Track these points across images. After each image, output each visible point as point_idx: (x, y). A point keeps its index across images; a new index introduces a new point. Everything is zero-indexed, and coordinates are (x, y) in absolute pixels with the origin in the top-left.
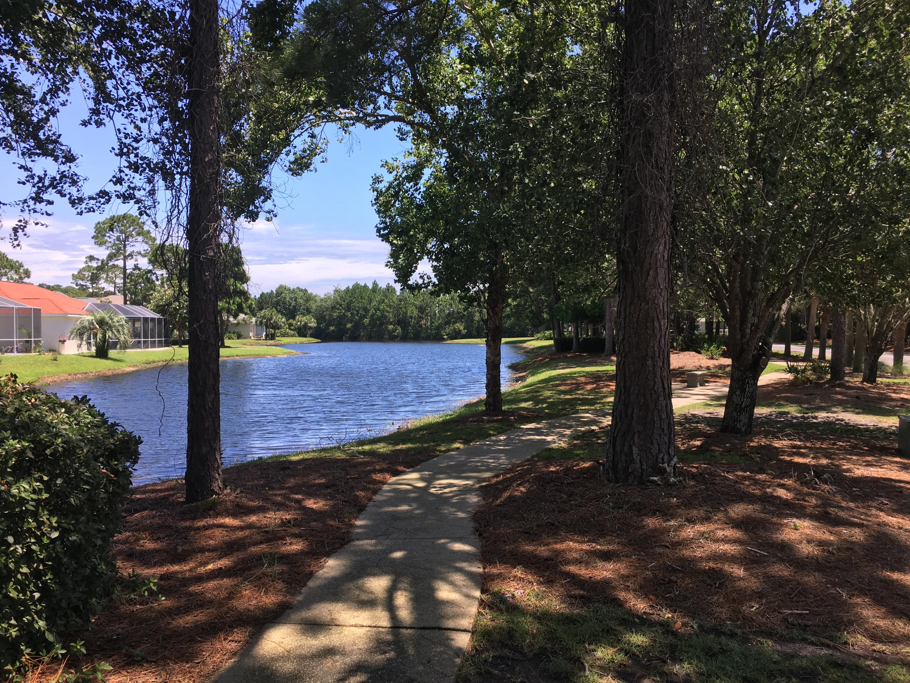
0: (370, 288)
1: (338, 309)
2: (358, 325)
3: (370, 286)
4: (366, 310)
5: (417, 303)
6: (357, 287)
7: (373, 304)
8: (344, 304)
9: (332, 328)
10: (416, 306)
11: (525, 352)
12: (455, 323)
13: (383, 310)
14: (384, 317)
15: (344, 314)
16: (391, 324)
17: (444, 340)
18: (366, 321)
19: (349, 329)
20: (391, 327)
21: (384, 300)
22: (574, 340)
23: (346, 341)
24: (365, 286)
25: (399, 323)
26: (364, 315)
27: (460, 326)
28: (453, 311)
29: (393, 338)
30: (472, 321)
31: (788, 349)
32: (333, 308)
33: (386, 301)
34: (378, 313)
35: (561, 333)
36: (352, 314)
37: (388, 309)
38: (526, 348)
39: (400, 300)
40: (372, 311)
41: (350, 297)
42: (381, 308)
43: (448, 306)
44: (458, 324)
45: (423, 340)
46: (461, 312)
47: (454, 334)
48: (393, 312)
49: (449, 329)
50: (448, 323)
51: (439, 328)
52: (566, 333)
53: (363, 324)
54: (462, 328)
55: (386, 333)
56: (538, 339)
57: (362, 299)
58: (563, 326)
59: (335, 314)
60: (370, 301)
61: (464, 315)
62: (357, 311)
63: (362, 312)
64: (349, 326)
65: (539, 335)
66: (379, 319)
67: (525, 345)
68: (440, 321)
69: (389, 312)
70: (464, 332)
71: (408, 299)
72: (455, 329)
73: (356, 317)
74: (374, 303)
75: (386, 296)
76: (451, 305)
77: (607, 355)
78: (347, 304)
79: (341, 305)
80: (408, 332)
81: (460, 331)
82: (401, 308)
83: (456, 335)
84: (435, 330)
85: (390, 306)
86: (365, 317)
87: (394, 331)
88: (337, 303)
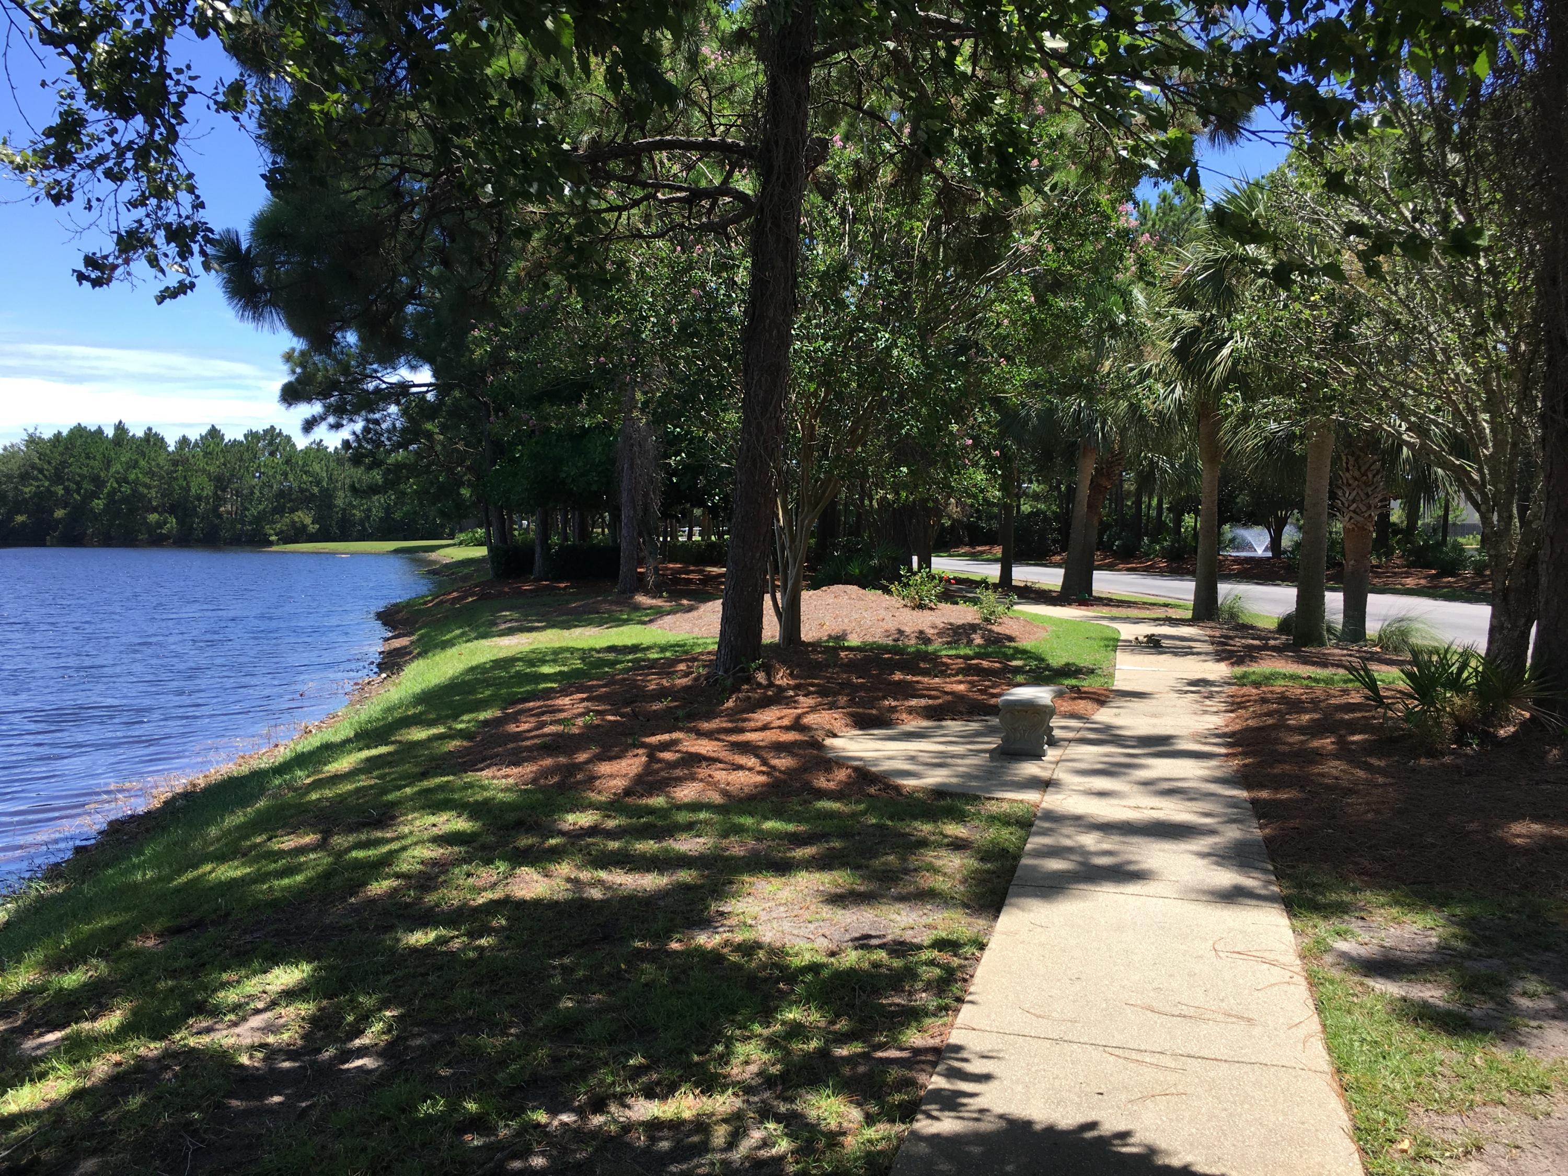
0: (111, 435)
1: (37, 479)
2: (79, 512)
3: (110, 432)
4: (98, 482)
5: (211, 469)
6: (79, 431)
7: (112, 470)
8: (49, 469)
9: (20, 518)
10: (209, 475)
11: (429, 572)
12: (292, 511)
13: (137, 482)
14: (136, 496)
15: (48, 490)
16: (155, 510)
17: (271, 544)
18: (98, 504)
19: (59, 521)
20: (153, 517)
21: (136, 462)
22: (538, 550)
23: (52, 545)
24: (100, 431)
25: (172, 510)
26: (95, 492)
27: (305, 517)
28: (290, 488)
29: (157, 540)
30: (330, 506)
31: (1006, 574)
32: (25, 477)
33: (142, 463)
34: (126, 489)
35: (504, 533)
36: (66, 489)
37: (148, 481)
38: (435, 562)
39: (175, 463)
40: (111, 484)
41: (62, 454)
42: (132, 477)
43: (278, 477)
44: (300, 513)
45: (226, 544)
46: (307, 490)
47: (292, 533)
48: (159, 487)
49: (283, 522)
50: (279, 510)
51: (260, 519)
52: (516, 533)
53: (92, 510)
54: (308, 521)
55: (143, 529)
56: (460, 544)
57: (88, 458)
58: (510, 518)
59: (27, 490)
60: (108, 463)
61: (313, 495)
62: (77, 483)
63: (88, 486)
64: (59, 513)
65: (462, 536)
66: (126, 500)
67: (433, 556)
68: (261, 507)
69: (149, 487)
70: (313, 528)
71: (192, 461)
72: (293, 522)
73: (75, 496)
74: (116, 467)
75: (143, 455)
76: (285, 475)
77: (623, 592)
78: (56, 468)
79: (41, 471)
80: (191, 528)
81: (305, 527)
82: (176, 479)
83: (298, 535)
84: (251, 523)
85: (151, 474)
86: (94, 495)
87: (160, 525)
88: (33, 466)
